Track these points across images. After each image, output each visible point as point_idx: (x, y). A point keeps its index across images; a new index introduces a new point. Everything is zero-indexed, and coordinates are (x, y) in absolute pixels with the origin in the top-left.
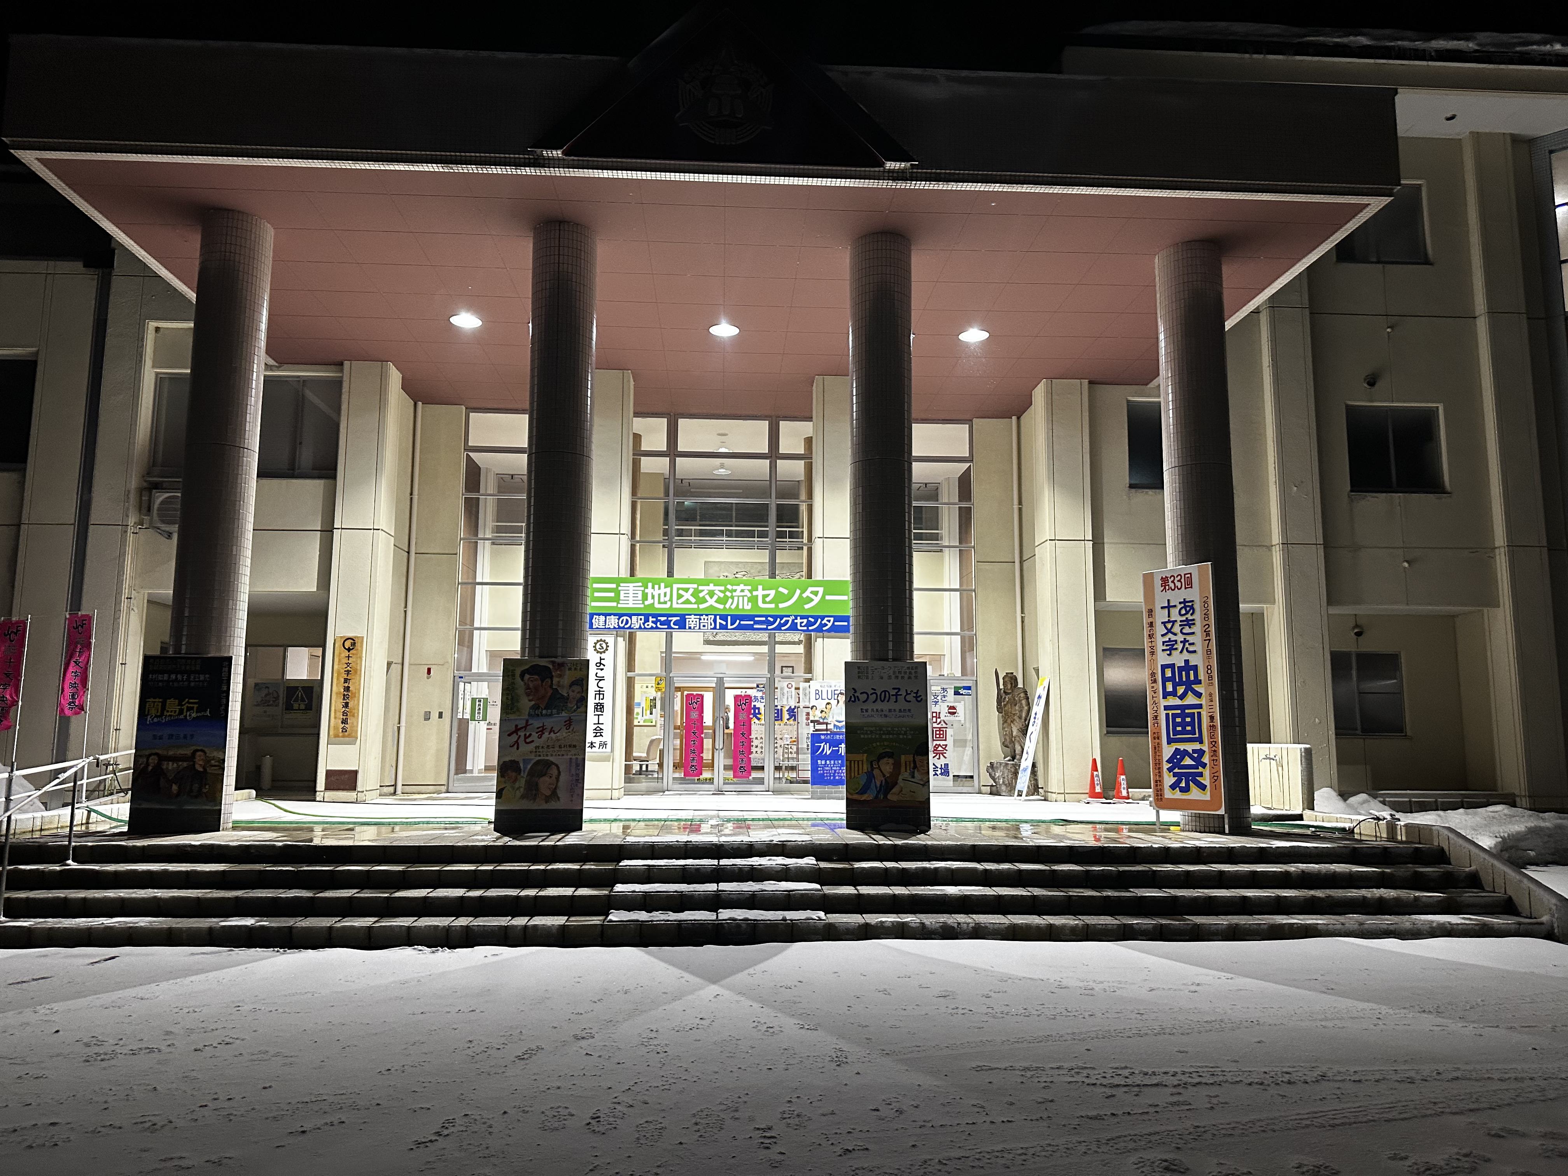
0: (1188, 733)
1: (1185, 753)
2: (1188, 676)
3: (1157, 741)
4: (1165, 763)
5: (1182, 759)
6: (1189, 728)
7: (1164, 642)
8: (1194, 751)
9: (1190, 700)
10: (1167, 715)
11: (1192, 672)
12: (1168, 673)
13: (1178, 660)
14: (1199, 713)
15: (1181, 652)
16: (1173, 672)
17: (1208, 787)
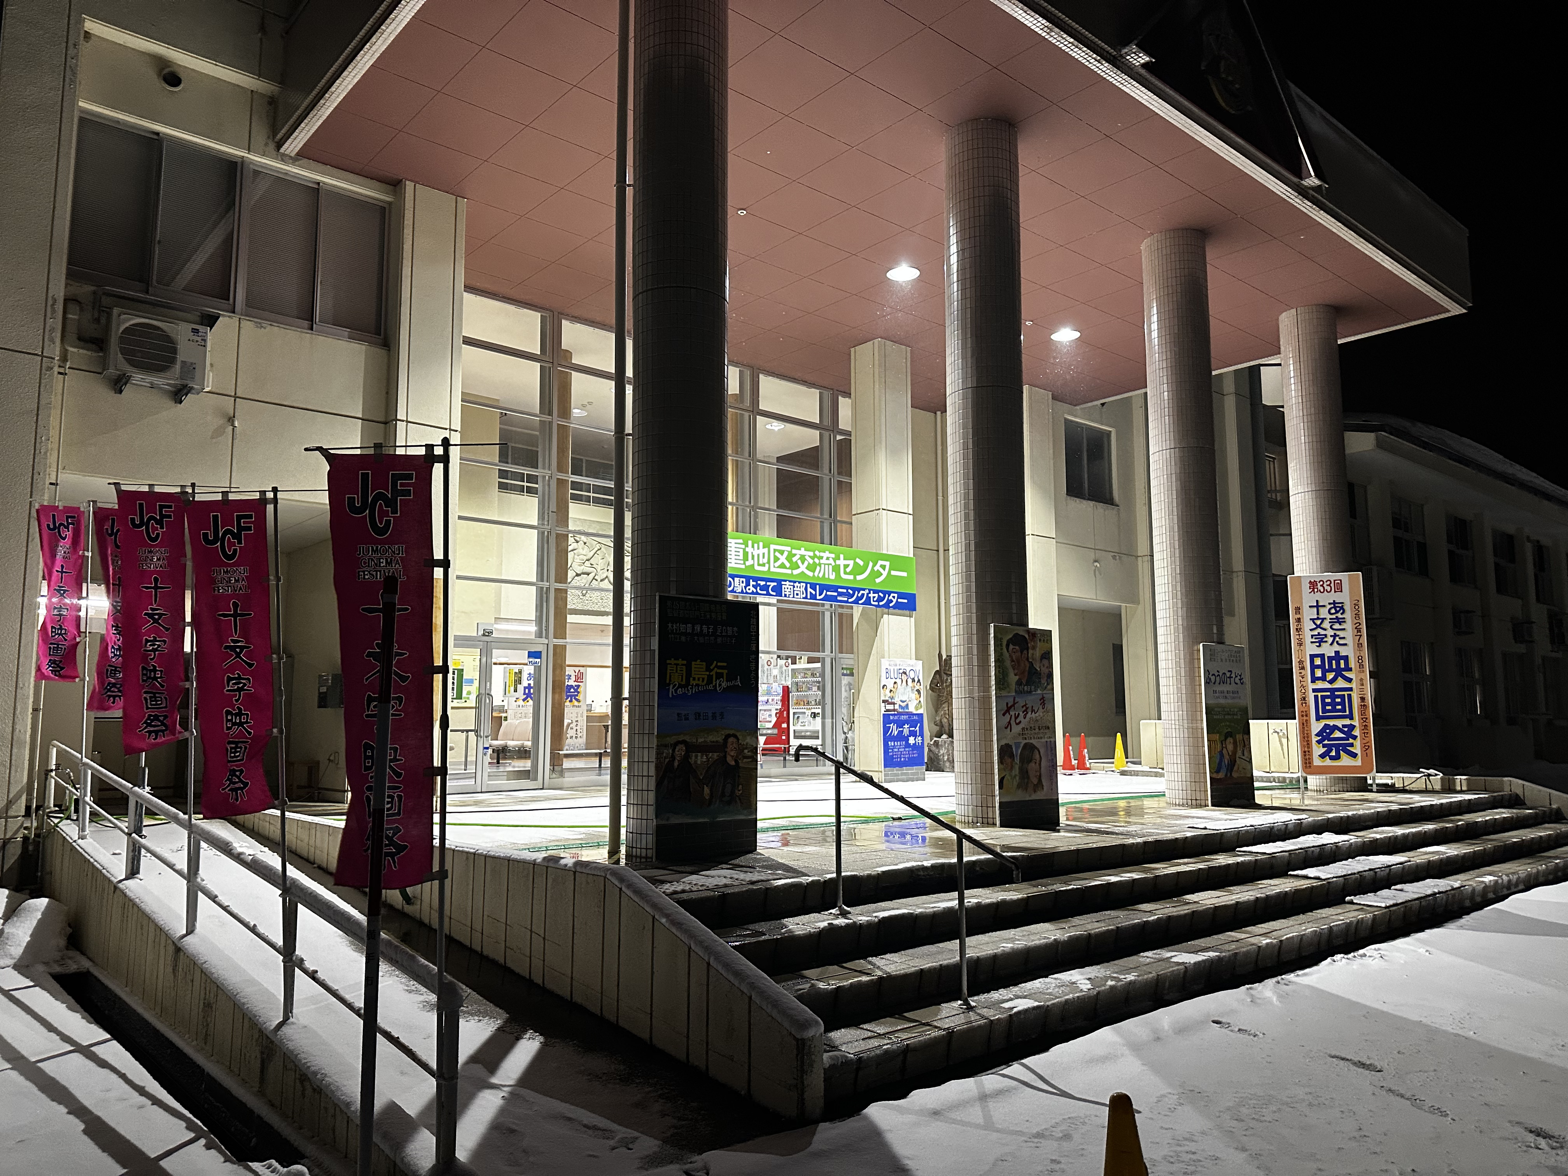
0: (1339, 711)
1: (1335, 728)
2: (1338, 664)
3: (1305, 718)
4: (1313, 736)
5: (1332, 733)
6: (1339, 707)
7: (1312, 636)
8: (1344, 726)
9: (1340, 683)
10: (1316, 697)
11: (1342, 662)
12: (1318, 661)
13: (1328, 650)
14: (1350, 696)
15: (1331, 644)
16: (1323, 661)
17: (1359, 755)
